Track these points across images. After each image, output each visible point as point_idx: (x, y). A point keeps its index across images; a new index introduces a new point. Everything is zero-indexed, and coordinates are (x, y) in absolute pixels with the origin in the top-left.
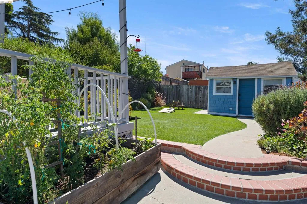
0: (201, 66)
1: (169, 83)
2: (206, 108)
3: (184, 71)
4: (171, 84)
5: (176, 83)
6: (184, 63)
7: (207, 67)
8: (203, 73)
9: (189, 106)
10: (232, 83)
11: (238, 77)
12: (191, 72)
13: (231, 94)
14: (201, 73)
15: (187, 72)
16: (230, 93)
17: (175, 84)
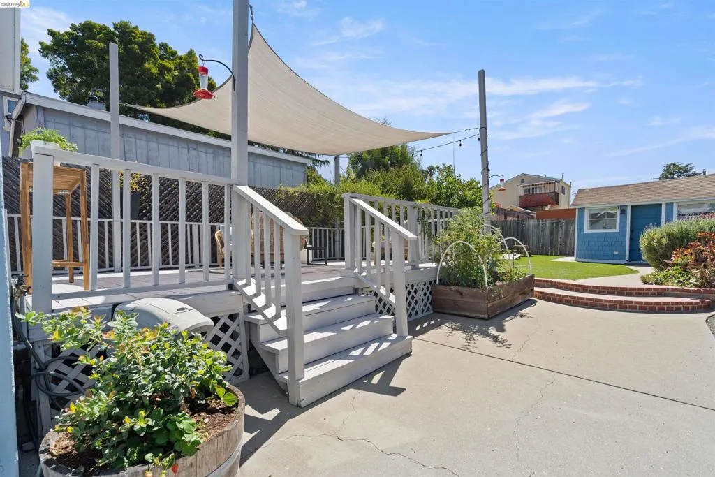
0: (559, 182)
1: (503, 216)
2: (571, 255)
3: (523, 194)
4: (506, 218)
5: (513, 217)
6: (522, 179)
7: (569, 184)
8: (561, 195)
9: (539, 251)
10: (618, 212)
11: (629, 202)
12: (537, 194)
13: (617, 230)
14: (557, 195)
15: (529, 195)
16: (615, 228)
17: (512, 219)
